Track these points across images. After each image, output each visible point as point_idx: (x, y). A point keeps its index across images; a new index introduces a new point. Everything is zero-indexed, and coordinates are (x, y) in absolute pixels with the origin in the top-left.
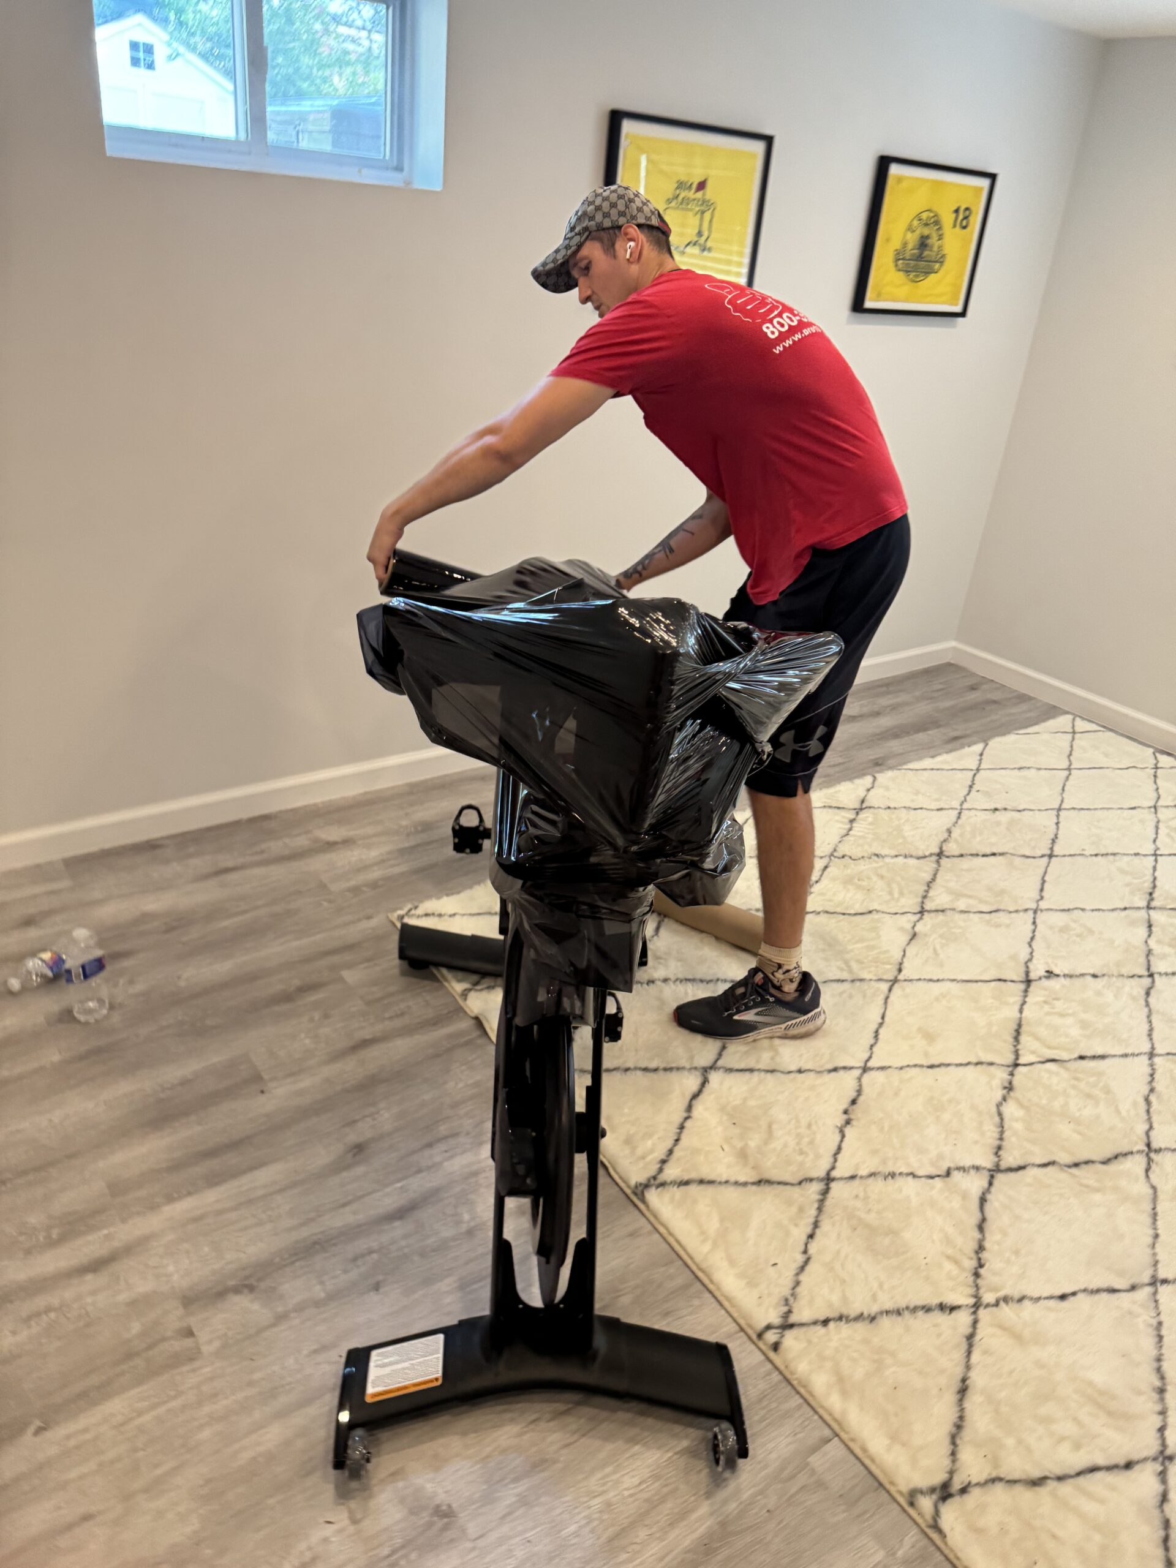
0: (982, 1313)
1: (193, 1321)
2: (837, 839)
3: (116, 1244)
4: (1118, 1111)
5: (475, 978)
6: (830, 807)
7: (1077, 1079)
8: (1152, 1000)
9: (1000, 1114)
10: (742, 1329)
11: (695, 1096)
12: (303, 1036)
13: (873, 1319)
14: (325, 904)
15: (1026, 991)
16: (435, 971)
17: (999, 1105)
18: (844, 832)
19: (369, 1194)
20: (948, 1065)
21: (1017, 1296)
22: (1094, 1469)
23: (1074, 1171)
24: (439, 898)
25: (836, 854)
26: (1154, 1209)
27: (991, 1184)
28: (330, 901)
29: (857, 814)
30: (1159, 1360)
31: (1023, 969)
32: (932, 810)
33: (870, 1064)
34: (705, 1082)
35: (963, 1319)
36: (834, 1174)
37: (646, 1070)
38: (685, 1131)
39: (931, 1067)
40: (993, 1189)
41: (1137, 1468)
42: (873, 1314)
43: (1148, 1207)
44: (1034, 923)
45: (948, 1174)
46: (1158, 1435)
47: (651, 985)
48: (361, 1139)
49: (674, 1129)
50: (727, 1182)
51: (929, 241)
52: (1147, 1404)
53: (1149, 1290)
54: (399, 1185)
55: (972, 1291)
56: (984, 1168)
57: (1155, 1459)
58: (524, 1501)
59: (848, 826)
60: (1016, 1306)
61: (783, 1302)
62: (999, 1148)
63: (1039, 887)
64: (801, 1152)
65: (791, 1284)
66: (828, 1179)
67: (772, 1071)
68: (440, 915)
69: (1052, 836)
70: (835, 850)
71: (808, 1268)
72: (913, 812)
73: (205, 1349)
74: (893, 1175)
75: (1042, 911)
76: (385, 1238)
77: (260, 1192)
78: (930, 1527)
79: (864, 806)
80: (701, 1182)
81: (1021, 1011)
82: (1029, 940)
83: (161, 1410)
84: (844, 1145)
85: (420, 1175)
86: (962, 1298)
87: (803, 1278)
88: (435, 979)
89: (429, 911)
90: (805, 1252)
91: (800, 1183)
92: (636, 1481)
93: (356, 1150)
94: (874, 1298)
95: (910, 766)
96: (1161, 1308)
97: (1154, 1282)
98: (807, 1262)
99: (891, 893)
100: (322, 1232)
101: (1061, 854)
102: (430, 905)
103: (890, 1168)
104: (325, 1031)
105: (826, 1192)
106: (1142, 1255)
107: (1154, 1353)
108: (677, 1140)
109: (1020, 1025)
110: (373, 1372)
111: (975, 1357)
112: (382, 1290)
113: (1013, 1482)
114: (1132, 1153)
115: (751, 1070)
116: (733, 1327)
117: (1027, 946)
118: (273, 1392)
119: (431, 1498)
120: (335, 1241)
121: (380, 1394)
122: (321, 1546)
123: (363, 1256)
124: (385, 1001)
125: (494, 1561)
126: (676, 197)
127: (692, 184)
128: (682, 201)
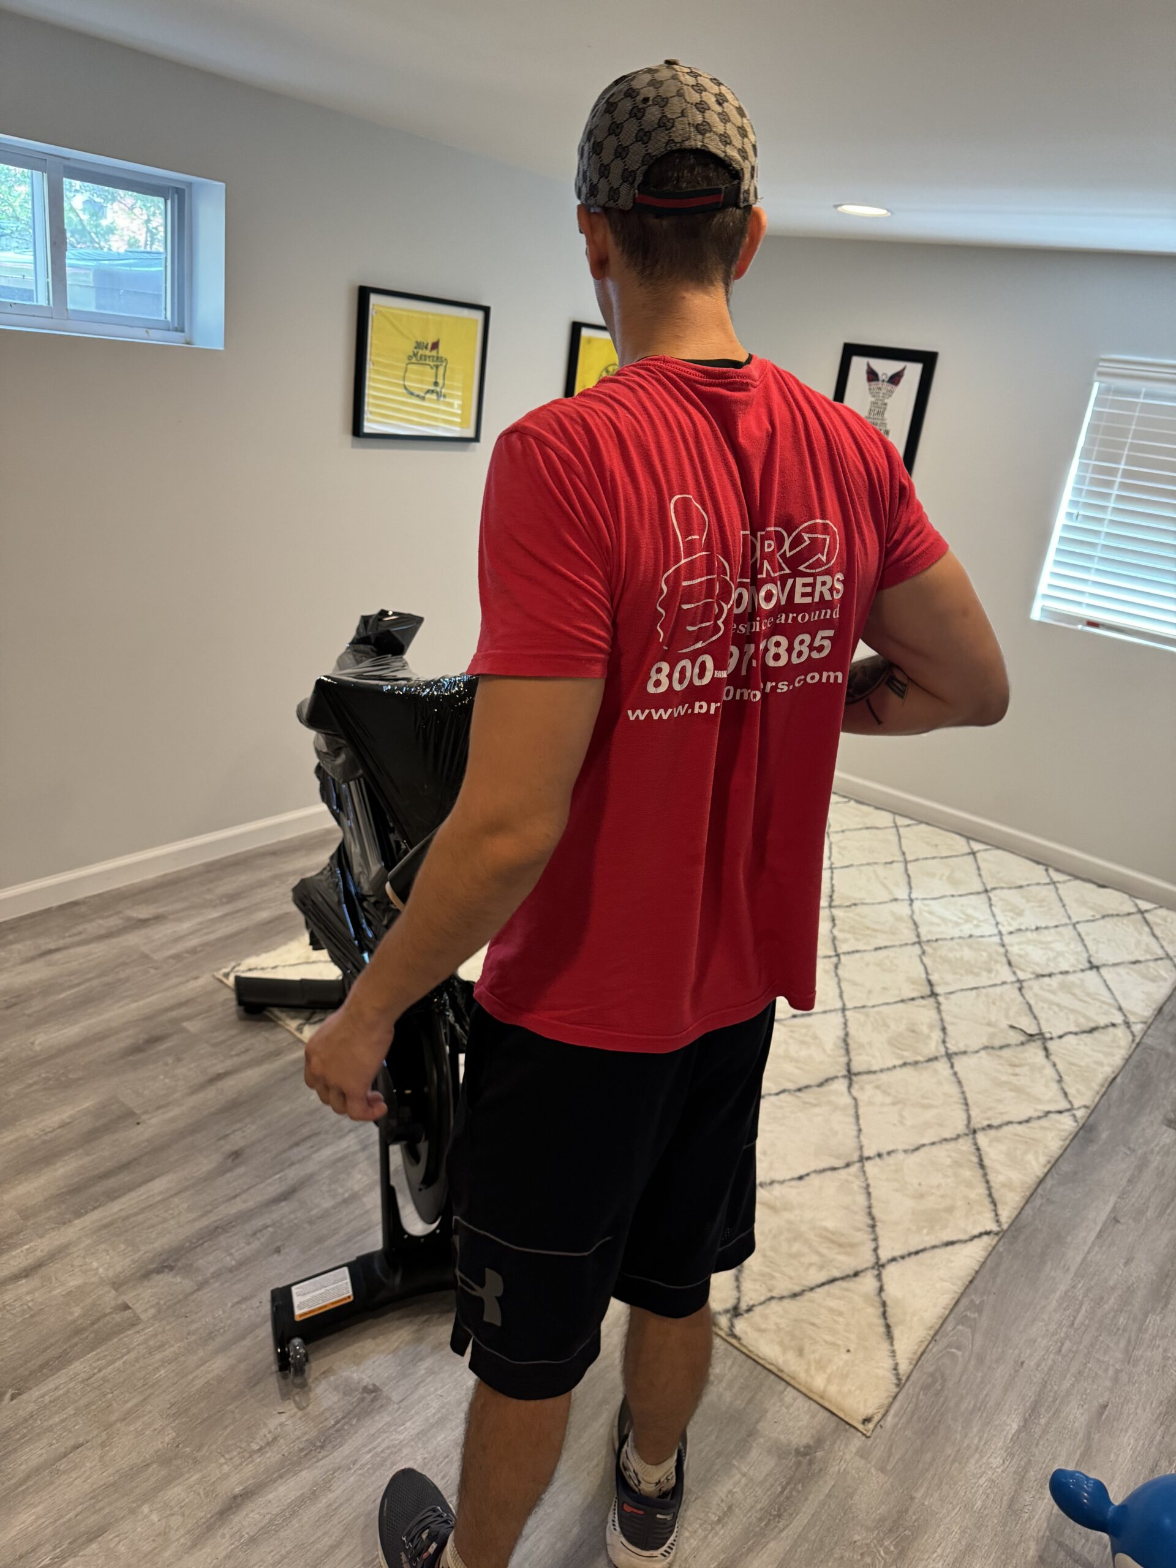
1: (127, 1298)
3: (39, 1254)
4: (824, 1051)
5: (307, 1013)
8: (840, 972)
12: (162, 1077)
14: (152, 971)
16: (268, 1014)
19: (254, 1186)
21: (768, 1181)
22: (833, 1281)
23: (798, 1094)
24: (257, 955)
26: (856, 1113)
28: (156, 968)
30: (870, 1207)
41: (862, 1274)
43: (852, 1112)
46: (873, 1253)
48: (236, 1148)
52: (865, 1237)
53: (858, 1165)
54: (277, 1176)
57: (873, 1268)
60: (769, 1188)
68: (262, 969)
73: (143, 1316)
76: (275, 1216)
77: (159, 1198)
78: (728, 1335)
83: (119, 1363)
85: (293, 1168)
88: (270, 1020)
89: (252, 967)
93: (232, 1158)
96: (868, 1174)
97: (862, 1159)
100: (221, 1219)
102: (252, 961)
104: (181, 1071)
106: (851, 1143)
107: (866, 1204)
110: (297, 1300)
112: (282, 1252)
113: (782, 1298)
114: (836, 1077)
118: (211, 1336)
119: (358, 1383)
120: (234, 1223)
121: (305, 1314)
122: (279, 1429)
123: (260, 1231)
124: (229, 1043)
125: (417, 1413)
126: (415, 355)
127: (427, 344)
128: (421, 358)
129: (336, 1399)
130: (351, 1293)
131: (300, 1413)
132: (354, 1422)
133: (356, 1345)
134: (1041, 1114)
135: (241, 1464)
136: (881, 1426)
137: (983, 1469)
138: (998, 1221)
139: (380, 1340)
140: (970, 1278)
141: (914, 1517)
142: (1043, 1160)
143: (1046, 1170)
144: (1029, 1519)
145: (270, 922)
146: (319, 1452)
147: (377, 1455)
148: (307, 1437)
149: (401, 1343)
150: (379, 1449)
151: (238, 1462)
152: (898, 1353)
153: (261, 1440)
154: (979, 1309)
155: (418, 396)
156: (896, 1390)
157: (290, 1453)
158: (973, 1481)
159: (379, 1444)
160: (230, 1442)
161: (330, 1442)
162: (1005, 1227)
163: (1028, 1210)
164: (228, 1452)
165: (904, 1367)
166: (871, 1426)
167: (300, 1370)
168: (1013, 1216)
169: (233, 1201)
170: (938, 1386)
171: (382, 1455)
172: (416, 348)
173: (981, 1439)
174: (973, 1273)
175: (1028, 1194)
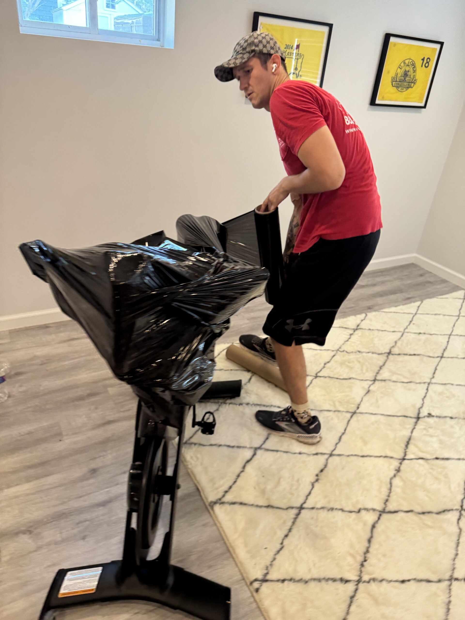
0: (361, 585)
2: (342, 342)
4: (450, 488)
6: (342, 327)
7: (432, 469)
9: (391, 484)
10: (244, 579)
11: (248, 461)
13: (306, 582)
15: (416, 423)
17: (391, 479)
18: (346, 339)
20: (371, 456)
21: (380, 578)
23: (422, 516)
25: (340, 350)
26: (458, 540)
27: (379, 518)
29: (354, 331)
31: (417, 412)
32: (390, 332)
33: (334, 453)
34: (254, 454)
35: (351, 587)
36: (305, 506)
37: (229, 446)
38: (240, 478)
39: (363, 456)
40: (380, 522)
42: (307, 580)
43: (455, 538)
44: (427, 389)
45: (359, 511)
47: (241, 406)
48: (96, 467)
49: (234, 477)
50: (252, 505)
51: (409, 73)
53: (447, 583)
54: (107, 490)
55: (358, 573)
56: (377, 510)
59: (349, 337)
60: (379, 584)
61: (265, 568)
62: (387, 500)
63: (433, 372)
64: (292, 494)
65: (271, 560)
66: (301, 508)
67: (287, 452)
69: (444, 348)
70: (340, 348)
71: (281, 552)
72: (381, 332)
74: (332, 509)
75: (432, 383)
76: (94, 515)
77: (48, 487)
79: (359, 328)
80: (241, 504)
81: (412, 432)
82: (423, 397)
84: (313, 492)
86: (352, 576)
87: (278, 557)
90: (282, 543)
91: (287, 509)
93: (92, 472)
94: (310, 570)
95: (384, 310)
96: (453, 593)
97: (451, 579)
98: (281, 548)
99: (362, 370)
100: (68, 509)
101: (447, 356)
103: (332, 505)
104: (94, 415)
105: (298, 514)
106: (447, 563)
108: (235, 482)
109: (410, 439)
110: (64, 583)
111: (353, 608)
114: (452, 510)
115: (277, 451)
117: (421, 400)
121: (66, 594)
127: (293, 46)
128: (288, 54)
130: (95, 587)
169: (79, 499)
172: (285, 48)
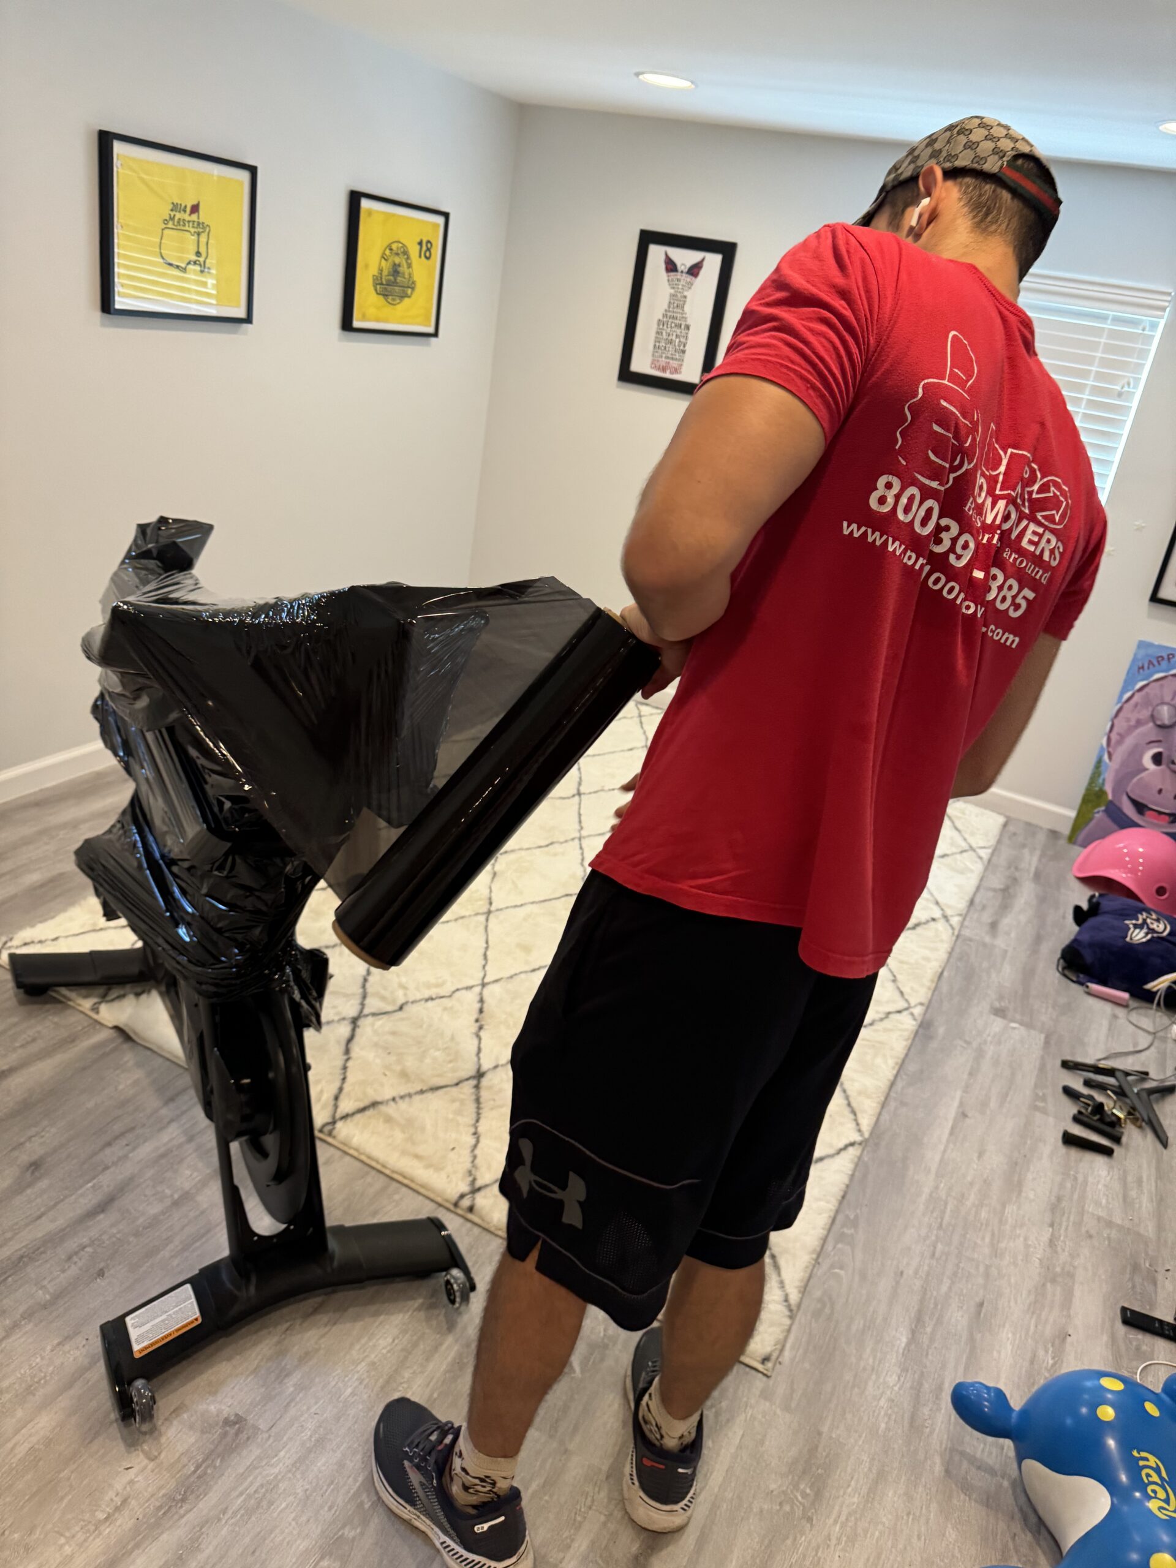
5: (101, 990)
10: (440, 1205)
11: (350, 1040)
16: (54, 994)
19: (62, 1200)
24: (33, 926)
33: (486, 980)
34: (355, 1027)
36: (482, 1069)
38: (348, 1070)
44: (581, 848)
48: (34, 1157)
49: (338, 1072)
51: (401, 269)
54: (90, 1185)
58: (301, 1388)
61: (467, 1174)
63: (577, 820)
65: (471, 1159)
66: (478, 1075)
68: (40, 942)
69: (578, 780)
71: (480, 1144)
75: (584, 837)
76: (94, 1233)
80: (375, 1105)
82: (580, 861)
84: (482, 1046)
85: (108, 1172)
87: (478, 1152)
88: (60, 1002)
89: (28, 940)
90: (475, 1134)
91: (457, 1084)
92: (390, 1340)
93: (30, 1171)
98: (478, 1139)
100: (25, 1246)
101: (588, 791)
102: (26, 934)
105: (479, 1087)
108: (344, 1079)
110: (134, 1334)
112: (106, 1275)
116: (432, 1205)
118: (29, 1391)
119: (217, 1416)
120: (42, 1249)
121: (146, 1348)
122: (128, 1489)
123: (76, 1253)
124: (10, 1033)
125: (290, 1439)
126: (172, 218)
127: (186, 207)
128: (179, 222)
129: (192, 1440)
130: (198, 1314)
131: (151, 1465)
132: (218, 1463)
133: (210, 1371)
134: (883, 1016)
135: (85, 1540)
136: (780, 1363)
137: (881, 1391)
138: (859, 1131)
139: (237, 1360)
140: (842, 1193)
141: (824, 1454)
142: (891, 1062)
143: (895, 1072)
144: (931, 1433)
145: (42, 886)
146: (181, 1507)
147: (250, 1496)
148: (163, 1492)
149: (262, 1359)
150: (251, 1490)
151: (82, 1538)
152: (787, 1282)
153: (108, 1506)
154: (855, 1223)
155: (178, 267)
156: (788, 1322)
157: (144, 1516)
158: (875, 1404)
159: (252, 1483)
160: (69, 1516)
161: (192, 1492)
162: (867, 1135)
163: (885, 1116)
164: (68, 1529)
165: (794, 1297)
166: (769, 1365)
167: (148, 1414)
168: (872, 1125)
169: (38, 1222)
170: (827, 1310)
171: (257, 1496)
172: (172, 210)
173: (875, 1358)
174: (843, 1187)
175: (883, 1099)
